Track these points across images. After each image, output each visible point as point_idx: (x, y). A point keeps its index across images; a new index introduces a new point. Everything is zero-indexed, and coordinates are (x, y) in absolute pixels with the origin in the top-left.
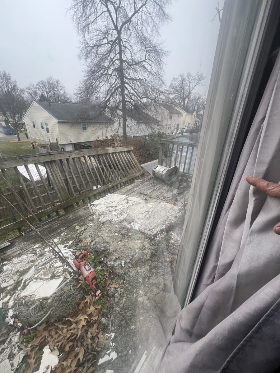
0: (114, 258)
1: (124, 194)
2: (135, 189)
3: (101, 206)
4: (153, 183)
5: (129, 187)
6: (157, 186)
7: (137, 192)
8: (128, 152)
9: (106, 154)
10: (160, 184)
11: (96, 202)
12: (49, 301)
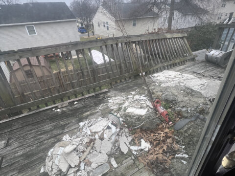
0: (181, 105)
1: (177, 71)
2: (187, 69)
3: (161, 77)
4: (206, 65)
5: (182, 67)
6: (210, 68)
7: (190, 71)
8: (182, 38)
9: (164, 39)
10: (213, 66)
11: (155, 75)
12: (143, 117)
